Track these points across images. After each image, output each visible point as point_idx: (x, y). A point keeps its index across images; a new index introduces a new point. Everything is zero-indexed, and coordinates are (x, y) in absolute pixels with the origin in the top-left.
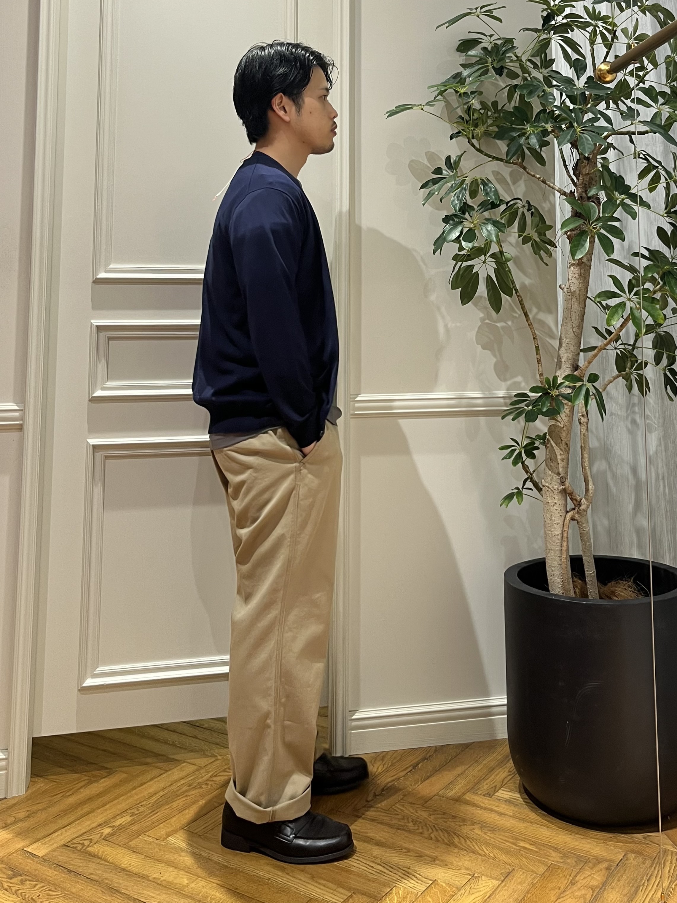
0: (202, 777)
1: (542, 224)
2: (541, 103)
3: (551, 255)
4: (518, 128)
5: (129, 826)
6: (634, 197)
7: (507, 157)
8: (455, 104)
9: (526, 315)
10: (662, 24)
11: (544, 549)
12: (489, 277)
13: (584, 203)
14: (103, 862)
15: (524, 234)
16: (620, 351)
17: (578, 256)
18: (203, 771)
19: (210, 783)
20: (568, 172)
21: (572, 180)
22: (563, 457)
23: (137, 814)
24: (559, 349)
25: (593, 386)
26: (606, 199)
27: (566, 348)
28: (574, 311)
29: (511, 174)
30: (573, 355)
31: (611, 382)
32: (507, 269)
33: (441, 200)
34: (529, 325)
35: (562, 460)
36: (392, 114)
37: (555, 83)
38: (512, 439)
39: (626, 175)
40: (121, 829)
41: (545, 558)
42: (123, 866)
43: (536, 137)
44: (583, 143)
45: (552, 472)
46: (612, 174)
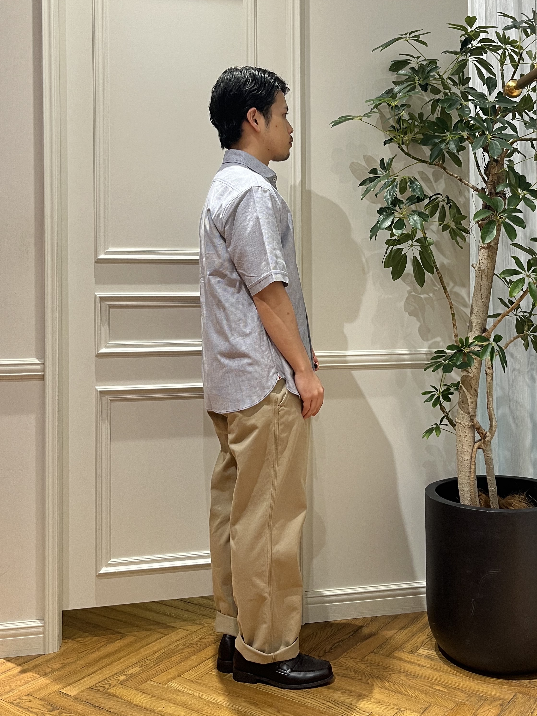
1: (458, 215)
2: (458, 114)
3: (465, 240)
4: (440, 136)
5: (138, 674)
6: (533, 192)
7: (430, 160)
8: (388, 116)
9: (445, 288)
11: (457, 470)
12: (415, 258)
13: (493, 197)
14: (120, 700)
15: (444, 223)
16: (520, 317)
17: (487, 241)
18: (194, 635)
19: (199, 643)
20: (480, 172)
21: (483, 178)
22: (473, 400)
23: (144, 666)
24: (471, 316)
25: (497, 344)
26: (511, 194)
27: (476, 314)
28: (483, 285)
29: (434, 174)
30: (481, 320)
31: (512, 342)
32: (429, 252)
33: (376, 196)
34: (446, 296)
35: (472, 403)
36: (336, 123)
37: (470, 98)
38: (433, 387)
39: (527, 174)
40: (132, 677)
41: (457, 478)
42: (136, 702)
43: (454, 143)
44: (493, 148)
45: (463, 412)
46: (516, 174)
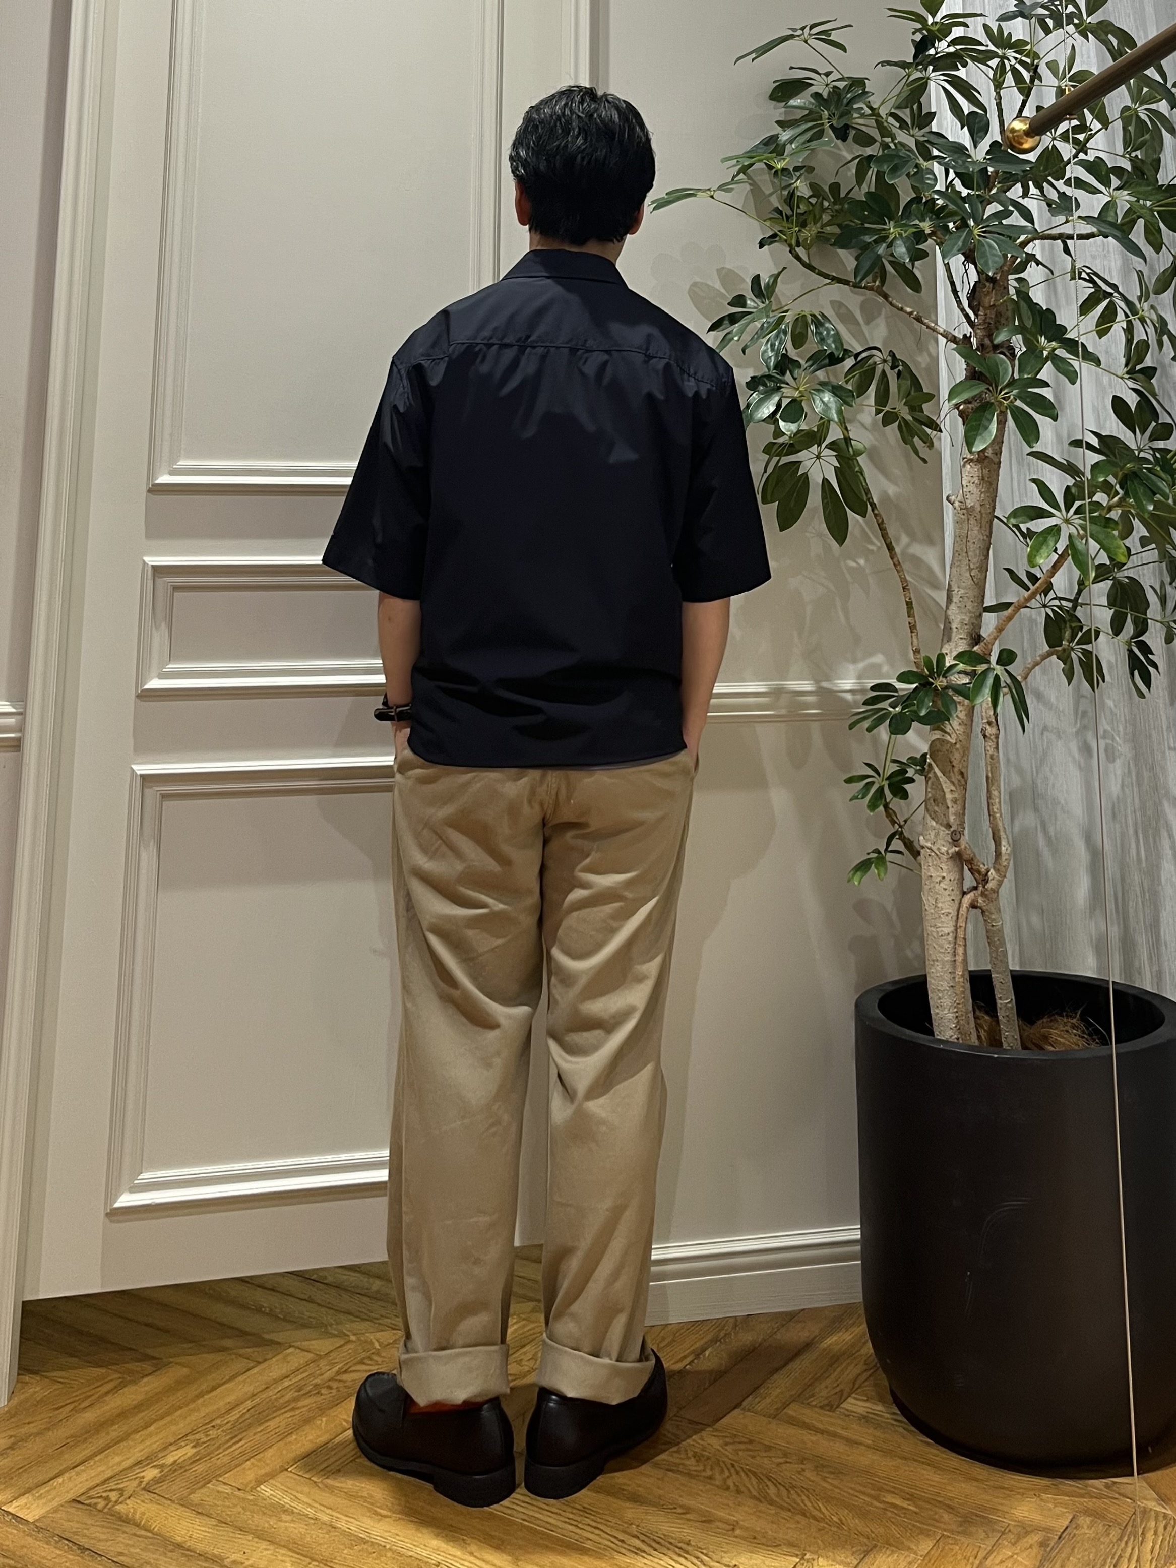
0: (322, 1375)
1: (916, 391)
2: (912, 186)
3: (931, 445)
4: (874, 229)
5: (191, 1463)
6: (1072, 346)
7: (856, 277)
8: (768, 190)
9: (890, 548)
10: (1115, 54)
12: (825, 481)
13: (987, 355)
14: (143, 1533)
15: (886, 409)
16: (1053, 610)
17: (979, 446)
18: (322, 1363)
19: (334, 1385)
20: (959, 303)
21: (967, 316)
22: (956, 795)
23: (204, 1443)
24: (947, 608)
25: (1007, 671)
26: (1024, 349)
27: (959, 605)
29: (863, 307)
30: (971, 617)
31: (1037, 664)
32: (857, 469)
33: (744, 351)
34: (895, 565)
35: (955, 801)
36: (661, 204)
37: (936, 153)
38: (866, 764)
39: (1059, 308)
40: (176, 1470)
41: (925, 976)
42: (179, 1539)
43: (904, 243)
44: (985, 252)
45: (937, 823)
46: (1033, 307)
